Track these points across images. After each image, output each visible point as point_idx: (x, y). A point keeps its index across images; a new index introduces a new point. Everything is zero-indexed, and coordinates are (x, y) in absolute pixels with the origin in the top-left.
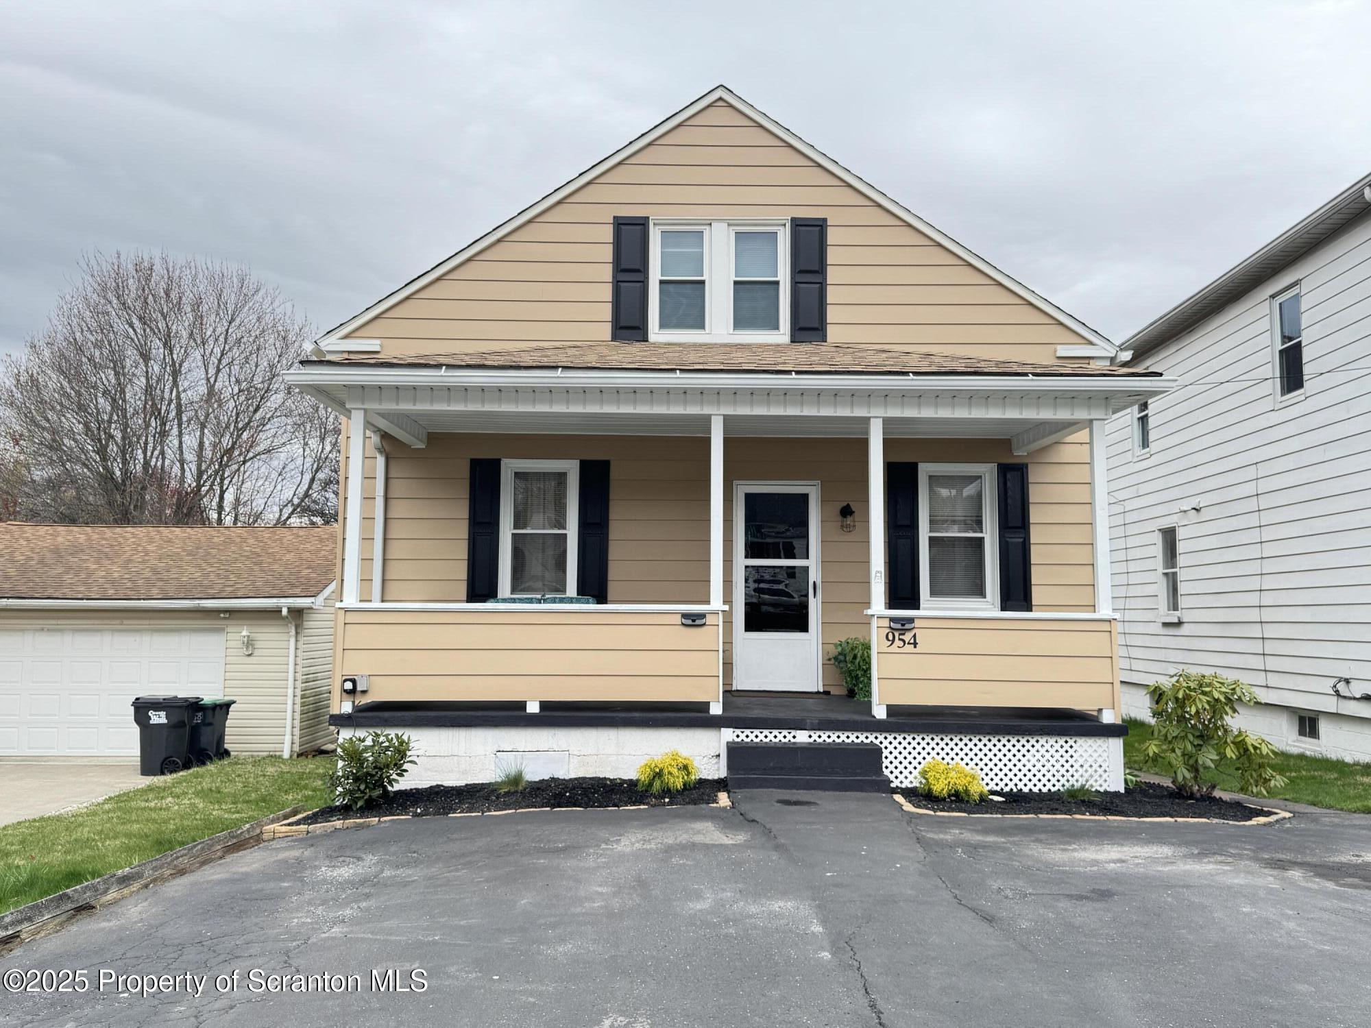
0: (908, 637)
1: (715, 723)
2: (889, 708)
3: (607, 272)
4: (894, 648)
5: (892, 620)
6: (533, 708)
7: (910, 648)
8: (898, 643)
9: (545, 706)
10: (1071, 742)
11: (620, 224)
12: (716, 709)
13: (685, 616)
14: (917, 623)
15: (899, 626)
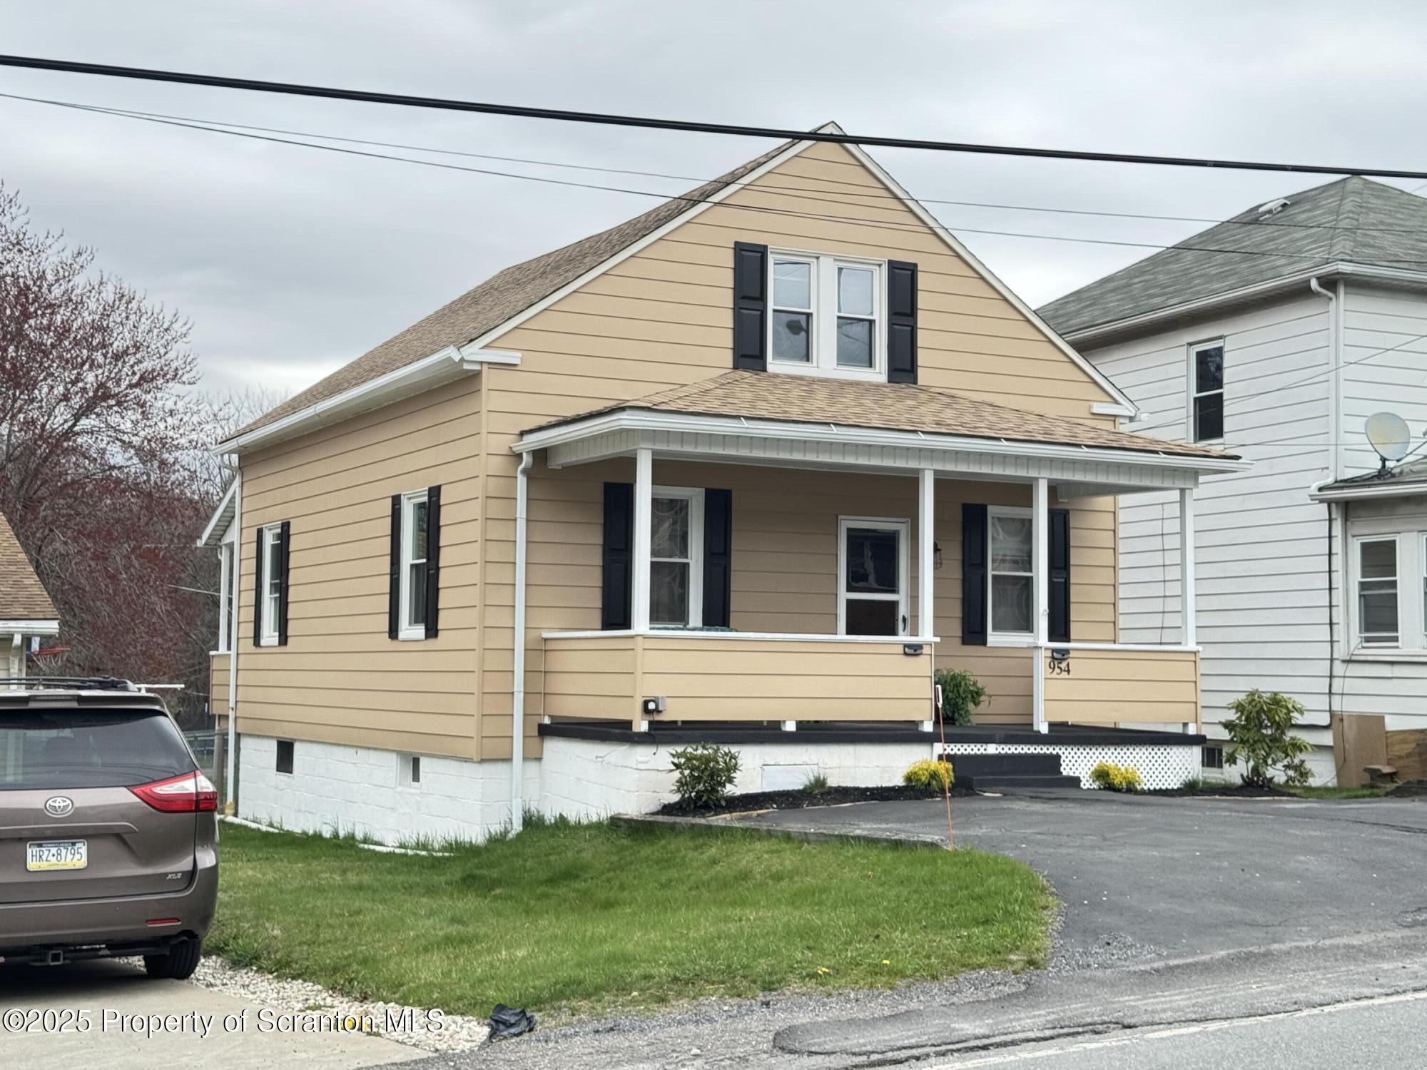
0: (1063, 665)
1: (929, 739)
2: (1051, 725)
3: (728, 298)
4: (1054, 675)
5: (1054, 650)
6: (790, 727)
7: (1064, 675)
8: (1057, 670)
9: (800, 724)
10: (1168, 750)
11: (740, 248)
12: (928, 727)
13: (906, 646)
14: (1072, 654)
15: (1060, 656)
